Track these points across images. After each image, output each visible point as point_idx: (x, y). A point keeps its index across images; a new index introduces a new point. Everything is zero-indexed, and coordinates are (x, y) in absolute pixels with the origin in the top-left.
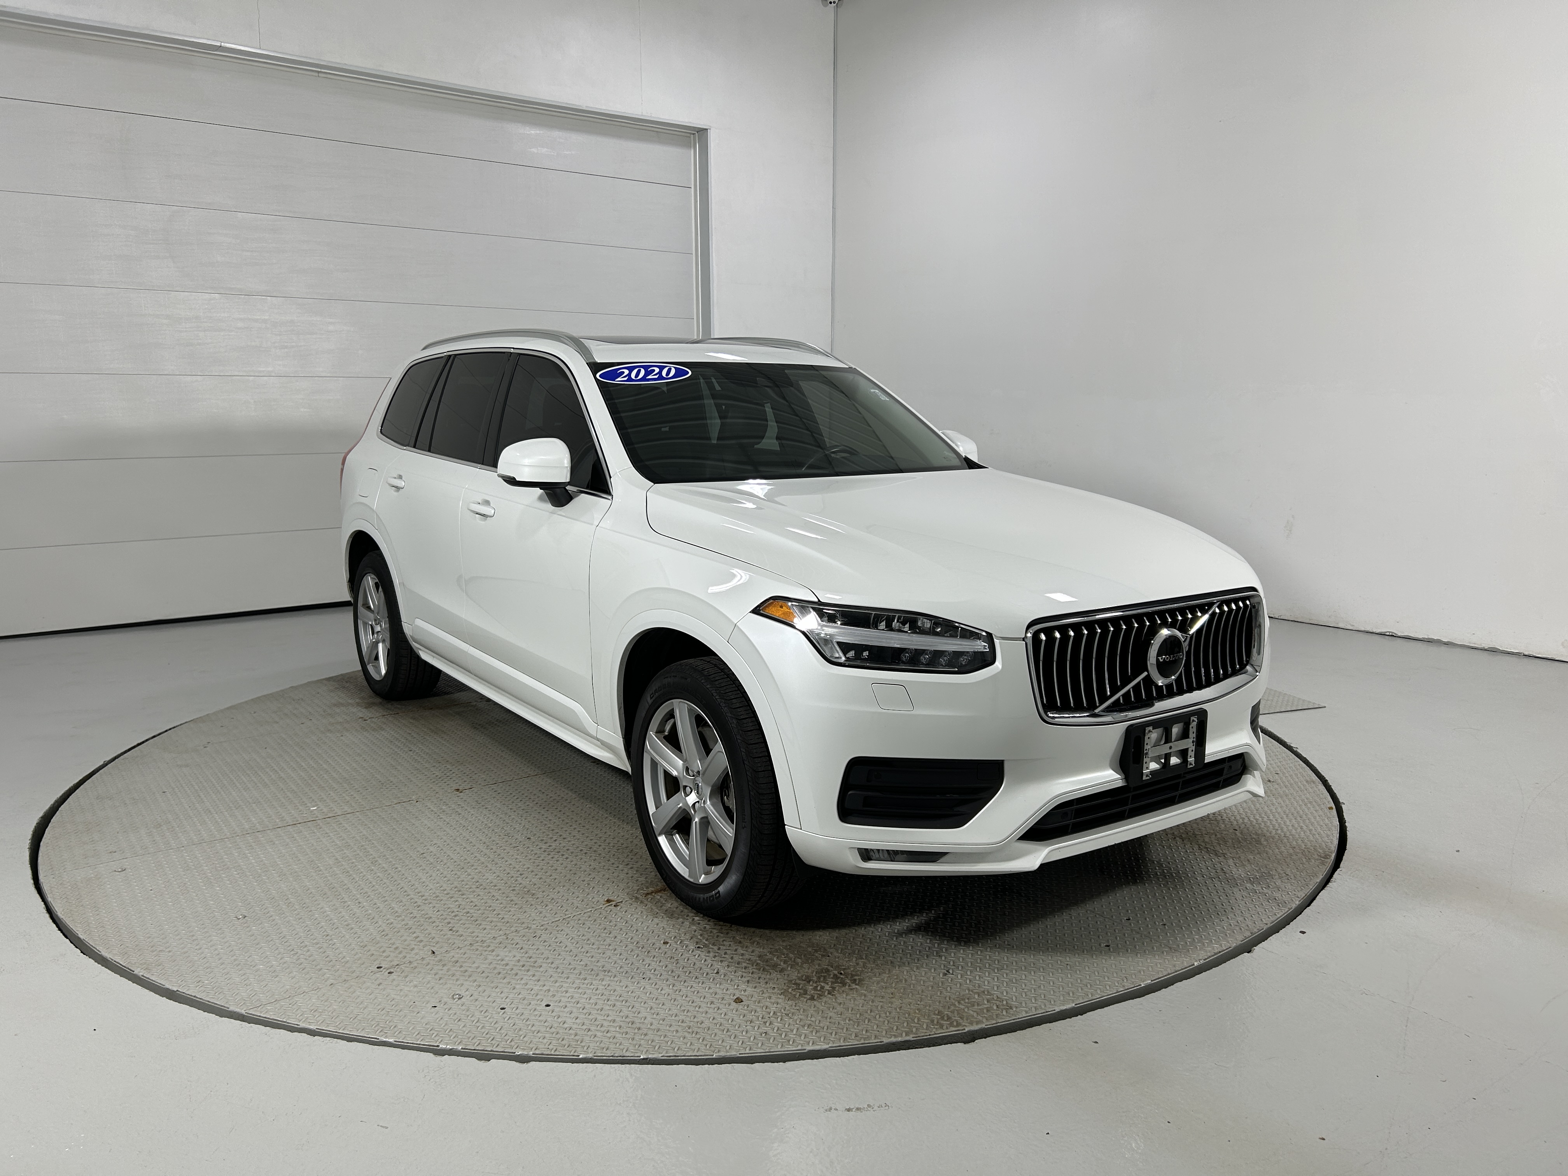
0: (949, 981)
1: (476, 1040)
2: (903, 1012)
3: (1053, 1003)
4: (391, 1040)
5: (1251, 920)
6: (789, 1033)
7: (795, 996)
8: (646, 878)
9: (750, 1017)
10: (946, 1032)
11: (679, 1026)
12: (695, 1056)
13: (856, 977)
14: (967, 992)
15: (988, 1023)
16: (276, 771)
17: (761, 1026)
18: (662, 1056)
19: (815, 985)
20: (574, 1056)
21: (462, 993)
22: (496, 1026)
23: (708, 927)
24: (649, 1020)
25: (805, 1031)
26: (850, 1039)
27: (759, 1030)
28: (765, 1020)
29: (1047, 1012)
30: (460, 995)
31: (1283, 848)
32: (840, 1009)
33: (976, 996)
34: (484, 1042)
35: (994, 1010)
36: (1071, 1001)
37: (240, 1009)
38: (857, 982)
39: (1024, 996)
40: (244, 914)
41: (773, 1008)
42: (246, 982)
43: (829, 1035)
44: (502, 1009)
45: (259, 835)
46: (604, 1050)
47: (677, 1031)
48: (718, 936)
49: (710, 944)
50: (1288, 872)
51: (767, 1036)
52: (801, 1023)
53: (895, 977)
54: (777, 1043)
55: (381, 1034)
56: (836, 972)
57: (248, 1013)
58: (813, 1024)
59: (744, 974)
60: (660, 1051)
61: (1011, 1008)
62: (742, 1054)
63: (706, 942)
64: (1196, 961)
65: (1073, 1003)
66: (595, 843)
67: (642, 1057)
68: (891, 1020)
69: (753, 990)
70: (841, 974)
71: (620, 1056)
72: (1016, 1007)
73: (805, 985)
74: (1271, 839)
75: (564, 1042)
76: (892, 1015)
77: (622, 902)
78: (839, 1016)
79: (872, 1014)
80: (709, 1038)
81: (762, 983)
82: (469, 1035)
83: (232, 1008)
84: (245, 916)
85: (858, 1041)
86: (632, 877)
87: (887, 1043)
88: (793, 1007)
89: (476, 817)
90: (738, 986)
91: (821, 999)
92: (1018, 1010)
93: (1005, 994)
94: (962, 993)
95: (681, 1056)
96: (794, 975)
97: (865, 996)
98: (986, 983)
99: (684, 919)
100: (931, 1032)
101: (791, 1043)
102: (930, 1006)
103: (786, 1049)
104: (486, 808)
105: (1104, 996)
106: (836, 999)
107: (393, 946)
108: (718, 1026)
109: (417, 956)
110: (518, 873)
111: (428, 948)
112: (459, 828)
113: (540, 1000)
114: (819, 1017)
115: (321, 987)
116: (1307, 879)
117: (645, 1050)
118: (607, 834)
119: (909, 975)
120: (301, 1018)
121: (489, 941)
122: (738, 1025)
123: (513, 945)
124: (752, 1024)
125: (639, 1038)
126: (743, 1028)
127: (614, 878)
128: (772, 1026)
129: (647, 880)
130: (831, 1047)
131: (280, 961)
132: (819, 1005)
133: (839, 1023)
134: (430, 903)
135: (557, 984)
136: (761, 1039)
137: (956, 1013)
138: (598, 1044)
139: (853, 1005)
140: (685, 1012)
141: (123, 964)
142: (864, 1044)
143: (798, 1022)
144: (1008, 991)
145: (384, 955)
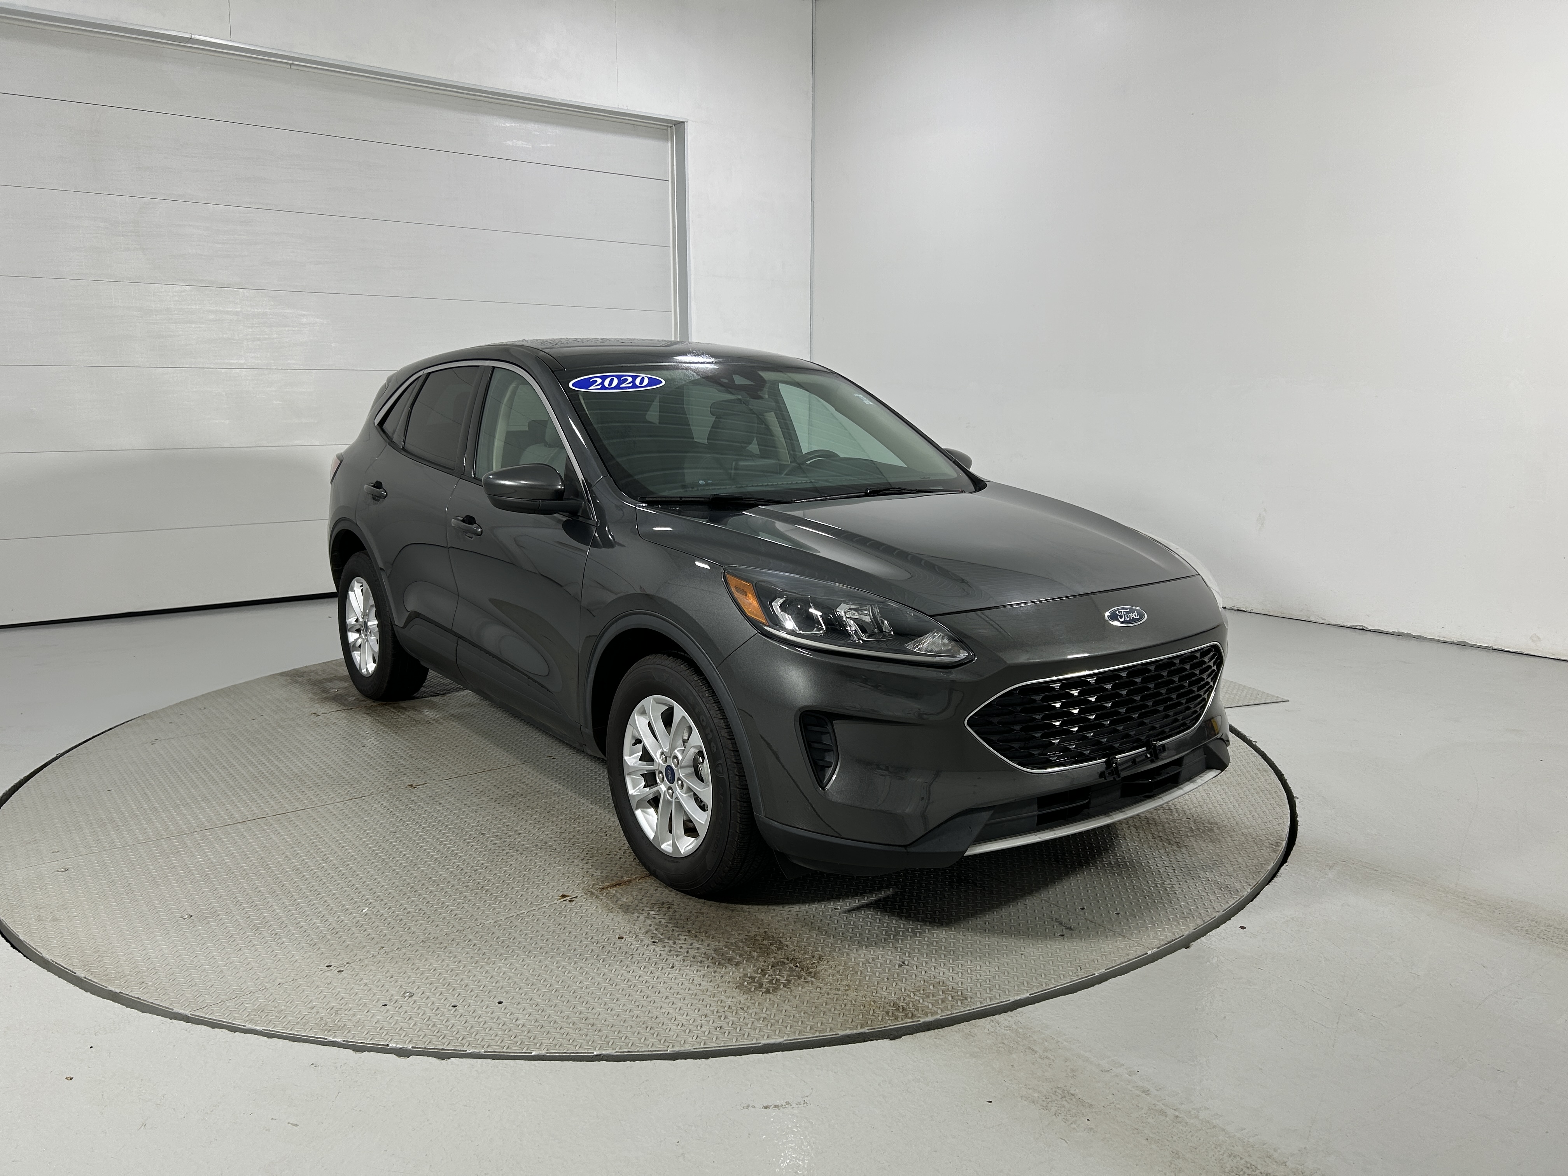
0: (905, 973)
1: (427, 1039)
2: (859, 1004)
3: (1007, 993)
4: (340, 1040)
5: (1204, 908)
6: (743, 1027)
7: (750, 989)
8: (602, 873)
9: (705, 1011)
10: (902, 1024)
11: (633, 1021)
12: (649, 1051)
13: (811, 970)
14: (922, 983)
15: (943, 1014)
16: (226, 768)
17: (716, 1020)
18: (615, 1052)
19: (770, 978)
20: (526, 1053)
21: (413, 990)
22: (448, 1023)
23: (663, 921)
24: (603, 1015)
25: (760, 1024)
26: (805, 1032)
27: (713, 1025)
28: (720, 1014)
29: (1001, 1002)
30: (411, 993)
31: (1235, 836)
32: (796, 1002)
33: (931, 987)
34: (434, 1040)
35: (949, 1001)
36: (1025, 991)
37: (184, 1010)
38: (813, 975)
40: (190, 913)
41: (729, 1002)
42: (190, 983)
43: (783, 1029)
44: (454, 1006)
45: (207, 833)
46: (557, 1047)
47: (631, 1027)
48: (673, 930)
49: (665, 938)
50: (1240, 860)
51: (722, 1031)
52: (756, 1017)
53: (851, 969)
54: (732, 1037)
55: (329, 1033)
56: (792, 965)
57: (193, 1015)
58: (768, 1018)
59: (700, 969)
60: (614, 1046)
61: (966, 999)
62: (697, 1048)
63: (662, 937)
64: (1150, 949)
65: (1028, 992)
66: (550, 838)
67: (595, 1053)
68: (846, 1013)
69: (709, 983)
70: (797, 966)
71: (573, 1053)
72: (971, 998)
73: (760, 978)
74: (1224, 828)
75: (516, 1040)
76: (847, 1007)
77: (577, 897)
78: (795, 1009)
79: (827, 1006)
80: (663, 1032)
81: (717, 977)
82: (419, 1033)
83: (176, 1010)
84: (192, 916)
85: (813, 1034)
86: (587, 872)
87: (842, 1036)
88: (749, 1000)
89: (430, 813)
90: (693, 980)
91: (776, 992)
92: (973, 1000)
93: (960, 985)
94: (918, 984)
95: (635, 1052)
96: (750, 970)
97: (821, 988)
98: (941, 974)
99: (639, 913)
100: (886, 1024)
101: (746, 1037)
102: (885, 998)
103: (741, 1043)
104: (440, 804)
105: (1058, 986)
106: (791, 991)
107: (344, 944)
108: (672, 1021)
109: (368, 954)
110: (472, 869)
111: (380, 945)
112: (412, 824)
113: (493, 997)
114: (774, 1011)
115: (268, 987)
116: (1258, 866)
117: (599, 1046)
118: (562, 829)
119: (864, 966)
120: (247, 1019)
121: (442, 937)
122: (692, 1020)
123: (466, 942)
124: (707, 1019)
125: (593, 1034)
126: (698, 1022)
127: (569, 873)
128: (727, 1020)
129: (602, 874)
130: (786, 1040)
131: (227, 961)
132: (775, 998)
133: (794, 1016)
134: (382, 900)
135: (510, 981)
136: (716, 1033)
137: (911, 1005)
138: (551, 1040)
139: (808, 998)
140: (640, 1007)
141: (64, 966)
142: (820, 1036)
143: (753, 1016)
144: (963, 982)
145: (334, 953)
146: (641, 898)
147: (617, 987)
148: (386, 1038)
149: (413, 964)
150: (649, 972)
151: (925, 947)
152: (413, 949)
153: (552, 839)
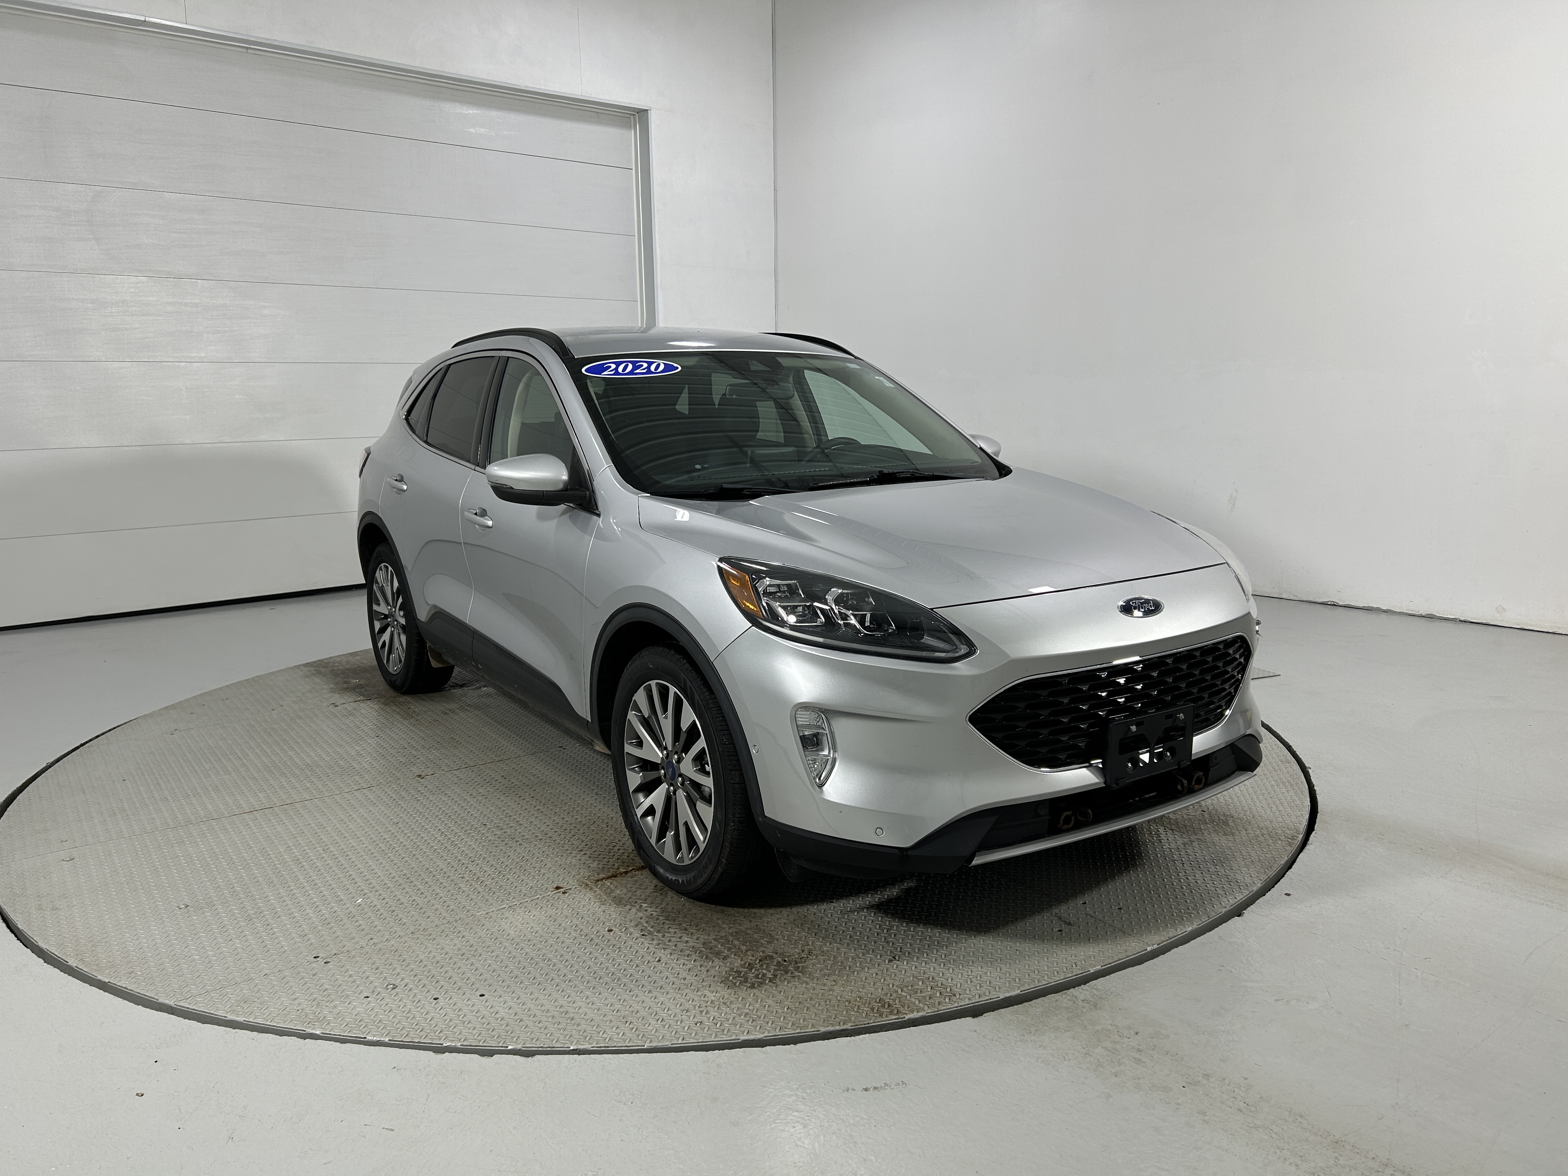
0: (895, 968)
1: (405, 1031)
2: (844, 1000)
3: (997, 989)
4: (318, 1032)
6: (724, 1023)
7: (735, 984)
8: (598, 864)
9: (687, 1006)
10: (886, 1019)
11: (613, 1015)
13: (799, 965)
14: (911, 978)
15: (929, 1011)
16: (240, 758)
17: (697, 1015)
18: (592, 1047)
19: (757, 973)
20: (502, 1047)
21: (397, 982)
22: (428, 1016)
23: (655, 914)
24: (584, 1009)
25: (741, 1020)
26: (786, 1028)
27: (694, 1020)
28: (702, 1009)
29: (991, 999)
30: (394, 985)
32: (780, 997)
33: (920, 983)
35: (937, 997)
36: (1019, 986)
37: (171, 1001)
38: (800, 970)
39: (969, 983)
40: (187, 903)
41: (711, 997)
42: (178, 973)
43: (765, 1024)
44: (435, 999)
45: (214, 823)
46: (534, 1041)
47: (611, 1021)
48: (664, 923)
49: (655, 931)
50: (1253, 854)
51: (702, 1026)
52: (738, 1012)
53: (840, 964)
54: (712, 1032)
55: (310, 1025)
56: (780, 959)
57: (177, 1005)
58: (750, 1013)
59: (686, 962)
60: (591, 1041)
61: (955, 995)
62: (674, 1044)
63: (652, 930)
64: (1149, 946)
65: (1019, 988)
66: (551, 829)
67: (572, 1048)
68: (831, 1008)
69: (694, 978)
70: (785, 961)
71: (549, 1047)
72: (960, 994)
73: (746, 973)
74: (1239, 821)
75: (493, 1033)
76: (832, 1003)
77: (570, 889)
78: (778, 1004)
79: (812, 1002)
80: (642, 1027)
81: (703, 971)
82: (398, 1026)
83: (161, 1000)
84: (188, 906)
85: (794, 1030)
86: (585, 863)
87: (821, 1032)
88: (732, 995)
89: (435, 803)
90: (678, 974)
91: (761, 987)
92: (961, 997)
93: (950, 981)
94: (907, 979)
95: (612, 1047)
96: (738, 963)
97: (807, 983)
98: (932, 969)
99: (632, 906)
100: (871, 1020)
101: (725, 1032)
102: (872, 994)
103: (719, 1039)
104: (446, 794)
105: (1051, 983)
106: (776, 986)
107: (334, 935)
108: (653, 1015)
109: (357, 945)
110: (470, 860)
111: (369, 937)
112: (416, 814)
113: (475, 990)
114: (757, 1006)
115: (254, 978)
116: (1271, 860)
117: (576, 1041)
118: (564, 820)
119: (854, 961)
120: (229, 1010)
121: (432, 929)
122: (673, 1015)
123: (455, 934)
124: (688, 1014)
125: (571, 1028)
126: (679, 1017)
127: (566, 864)
128: (708, 1015)
129: (599, 866)
130: (765, 1037)
131: (217, 952)
132: (759, 993)
133: (776, 1011)
134: (377, 891)
135: (494, 973)
136: (695, 1028)
137: (897, 1001)
138: (528, 1034)
139: (793, 993)
140: (622, 1001)
141: (58, 955)
142: (801, 1033)
143: (735, 1011)
144: (954, 977)
145: (323, 944)
146: (635, 890)
147: (601, 981)
148: (364, 1030)
149: (400, 955)
150: (635, 966)
151: (918, 942)
152: (401, 940)
153: (553, 831)
